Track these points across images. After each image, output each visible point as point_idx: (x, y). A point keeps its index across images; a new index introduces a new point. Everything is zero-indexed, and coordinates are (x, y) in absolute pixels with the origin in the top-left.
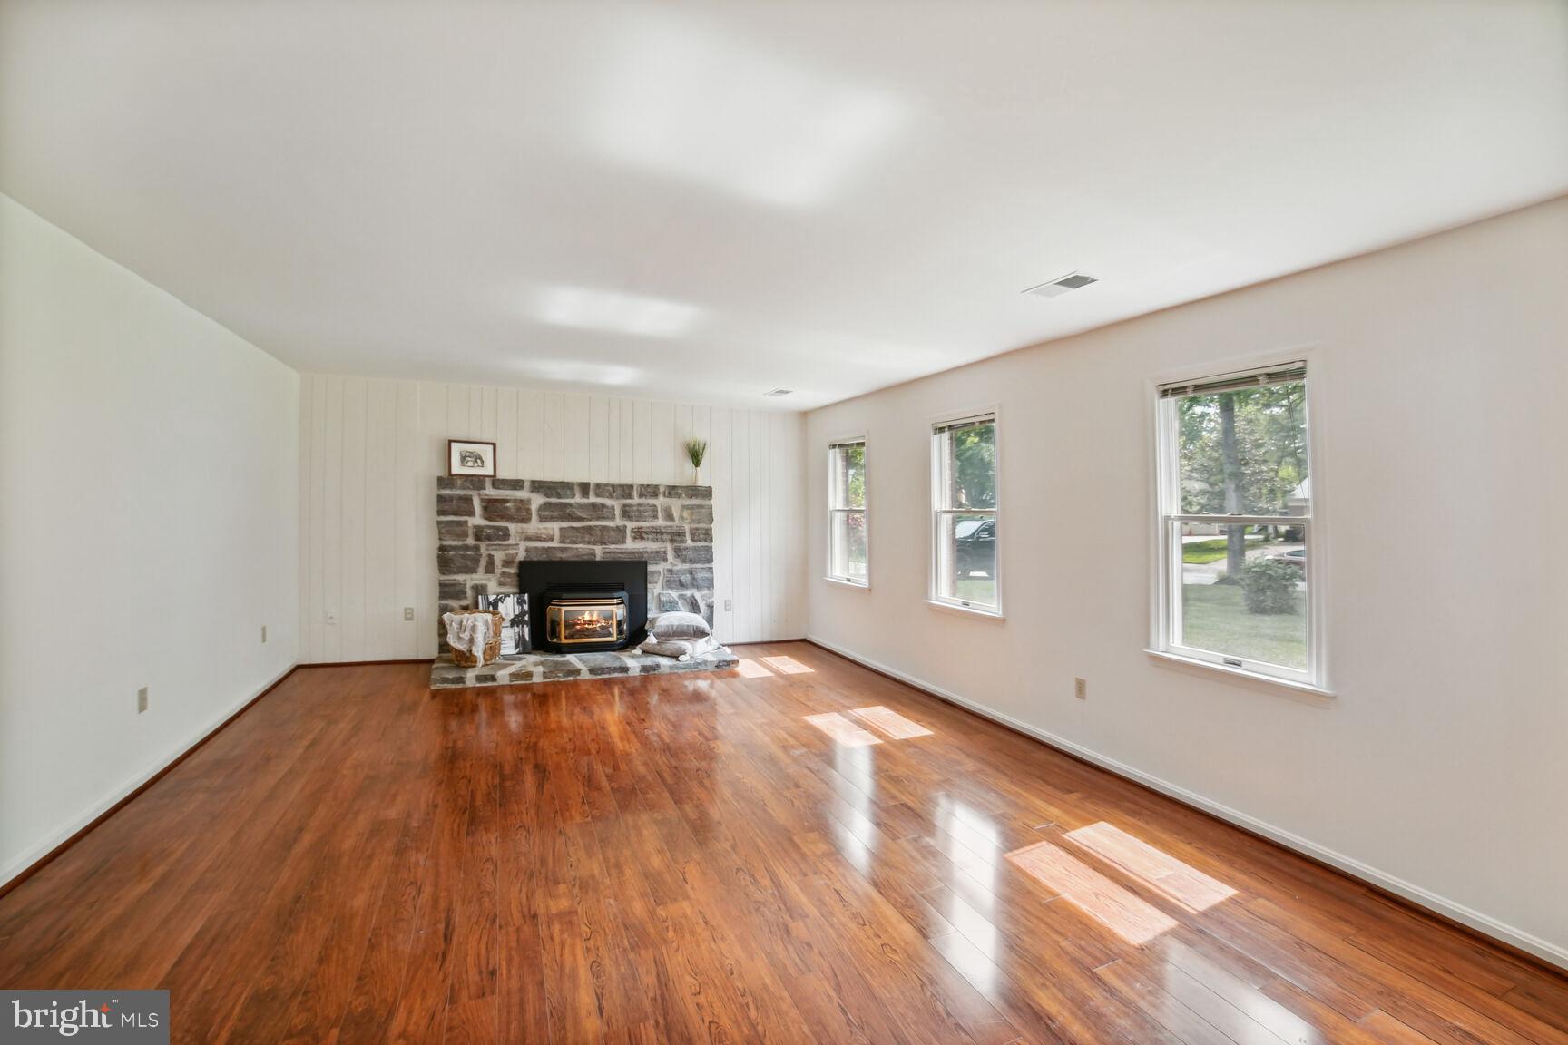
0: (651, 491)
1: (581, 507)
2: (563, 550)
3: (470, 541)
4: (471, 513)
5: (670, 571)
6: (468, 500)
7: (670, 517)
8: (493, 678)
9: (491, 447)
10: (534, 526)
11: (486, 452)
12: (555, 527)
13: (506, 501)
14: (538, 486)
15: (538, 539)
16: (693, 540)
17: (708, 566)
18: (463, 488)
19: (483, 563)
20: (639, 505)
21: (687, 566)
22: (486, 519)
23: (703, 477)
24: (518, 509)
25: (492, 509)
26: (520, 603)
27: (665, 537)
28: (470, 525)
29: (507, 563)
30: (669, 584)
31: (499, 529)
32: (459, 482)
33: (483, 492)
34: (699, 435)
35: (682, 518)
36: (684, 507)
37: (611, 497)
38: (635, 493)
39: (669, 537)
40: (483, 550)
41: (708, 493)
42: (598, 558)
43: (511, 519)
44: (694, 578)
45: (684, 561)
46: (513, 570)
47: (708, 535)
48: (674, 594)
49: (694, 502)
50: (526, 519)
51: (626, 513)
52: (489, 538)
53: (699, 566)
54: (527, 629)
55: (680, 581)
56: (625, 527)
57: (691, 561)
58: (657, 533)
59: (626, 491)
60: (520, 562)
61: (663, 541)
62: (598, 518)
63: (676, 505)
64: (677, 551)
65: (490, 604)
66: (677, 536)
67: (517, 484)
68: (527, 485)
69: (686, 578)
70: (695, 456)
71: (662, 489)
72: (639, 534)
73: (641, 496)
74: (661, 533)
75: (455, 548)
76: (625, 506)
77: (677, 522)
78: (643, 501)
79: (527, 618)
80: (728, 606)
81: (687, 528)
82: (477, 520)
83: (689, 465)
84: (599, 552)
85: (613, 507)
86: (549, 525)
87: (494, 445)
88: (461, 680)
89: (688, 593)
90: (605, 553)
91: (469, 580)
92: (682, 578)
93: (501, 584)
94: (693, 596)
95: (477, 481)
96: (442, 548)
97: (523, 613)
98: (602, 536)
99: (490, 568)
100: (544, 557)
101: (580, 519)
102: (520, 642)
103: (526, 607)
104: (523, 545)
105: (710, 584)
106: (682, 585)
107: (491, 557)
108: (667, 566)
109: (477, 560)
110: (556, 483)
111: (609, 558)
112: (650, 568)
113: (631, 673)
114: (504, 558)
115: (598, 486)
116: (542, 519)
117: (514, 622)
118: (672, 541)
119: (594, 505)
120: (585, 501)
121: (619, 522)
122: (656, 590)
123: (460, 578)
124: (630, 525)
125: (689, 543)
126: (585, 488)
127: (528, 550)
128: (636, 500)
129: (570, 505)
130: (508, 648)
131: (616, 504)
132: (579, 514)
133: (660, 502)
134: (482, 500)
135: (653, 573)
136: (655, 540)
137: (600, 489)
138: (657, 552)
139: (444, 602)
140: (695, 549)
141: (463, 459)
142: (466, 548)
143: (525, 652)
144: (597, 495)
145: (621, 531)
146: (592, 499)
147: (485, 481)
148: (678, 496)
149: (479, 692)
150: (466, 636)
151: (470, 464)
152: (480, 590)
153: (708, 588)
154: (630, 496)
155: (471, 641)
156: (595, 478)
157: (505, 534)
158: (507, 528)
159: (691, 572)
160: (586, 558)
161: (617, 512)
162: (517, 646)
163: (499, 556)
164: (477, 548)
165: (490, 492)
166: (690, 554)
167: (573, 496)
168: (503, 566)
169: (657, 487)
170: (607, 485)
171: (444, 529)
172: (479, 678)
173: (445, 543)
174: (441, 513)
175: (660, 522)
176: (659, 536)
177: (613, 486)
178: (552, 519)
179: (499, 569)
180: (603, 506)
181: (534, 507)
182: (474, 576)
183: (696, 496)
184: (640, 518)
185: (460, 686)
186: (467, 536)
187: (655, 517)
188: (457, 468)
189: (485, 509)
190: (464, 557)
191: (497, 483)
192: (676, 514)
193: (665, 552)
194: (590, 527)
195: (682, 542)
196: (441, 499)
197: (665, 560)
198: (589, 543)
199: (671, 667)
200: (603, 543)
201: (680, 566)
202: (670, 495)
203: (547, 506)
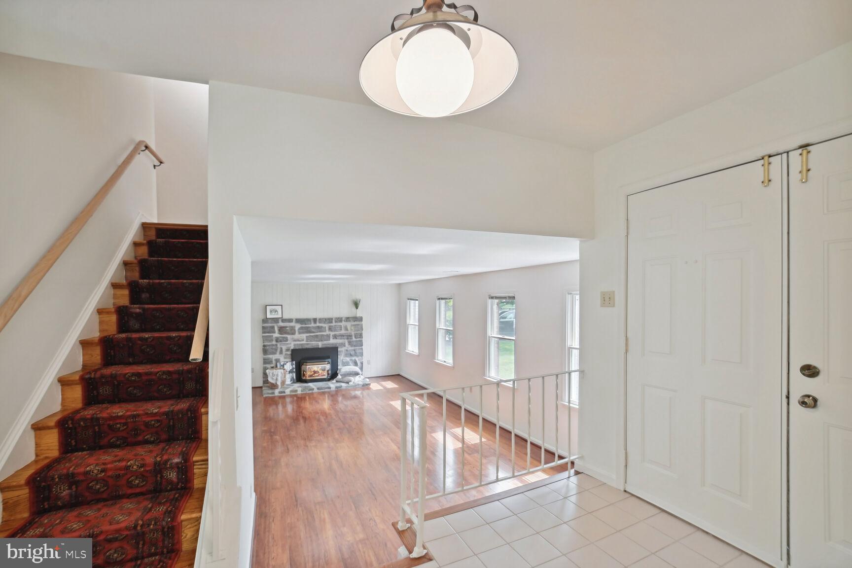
0: (339, 320)
1: (313, 327)
2: (308, 344)
3: (274, 343)
4: (274, 332)
5: (347, 350)
6: (273, 327)
7: (346, 329)
8: (284, 392)
9: (281, 307)
10: (297, 336)
11: (279, 308)
12: (304, 336)
13: (286, 327)
14: (298, 321)
15: (299, 341)
16: (355, 338)
17: (361, 347)
18: (271, 323)
19: (279, 350)
20: (335, 326)
21: (353, 348)
22: (280, 334)
23: (359, 313)
24: (291, 330)
25: (282, 330)
26: (292, 365)
27: (345, 337)
28: (274, 337)
29: (287, 350)
30: (346, 355)
31: (284, 337)
32: (270, 321)
33: (278, 324)
34: (357, 296)
35: (351, 330)
36: (352, 325)
37: (324, 323)
38: (334, 322)
39: (346, 337)
40: (279, 346)
41: (361, 319)
42: (320, 347)
43: (288, 334)
44: (356, 353)
45: (352, 346)
46: (289, 353)
47: (361, 336)
48: (348, 359)
49: (356, 323)
50: (294, 333)
51: (330, 329)
52: (281, 341)
53: (357, 348)
54: (294, 374)
55: (350, 354)
56: (330, 334)
57: (355, 346)
58: (342, 336)
59: (330, 320)
60: (292, 350)
61: (344, 339)
62: (320, 332)
63: (349, 324)
64: (350, 343)
65: (282, 365)
66: (349, 337)
67: (290, 320)
68: (294, 320)
69: (353, 353)
70: (356, 304)
71: (343, 319)
72: (335, 337)
73: (336, 322)
74: (343, 336)
75: (269, 345)
76: (330, 326)
77: (349, 331)
78: (337, 324)
79: (294, 370)
80: (369, 363)
81: (353, 333)
82: (276, 335)
83: (354, 308)
84: (320, 344)
85: (325, 327)
86: (302, 335)
87: (282, 305)
88: (273, 393)
89: (353, 358)
90: (323, 345)
91: (273, 357)
92: (351, 353)
93: (285, 358)
94: (355, 360)
95: (276, 320)
96: (264, 346)
97: (293, 369)
98: (322, 338)
99: (281, 352)
100: (300, 347)
101: (314, 332)
102: (292, 379)
103: (294, 366)
104: (293, 343)
105: (362, 354)
106: (351, 355)
107: (281, 348)
108: (346, 348)
109: (276, 350)
110: (305, 319)
111: (324, 346)
112: (339, 349)
113: (332, 389)
114: (286, 348)
115: (320, 319)
116: (300, 333)
117: (290, 372)
118: (347, 339)
119: (318, 327)
120: (315, 325)
121: (327, 332)
122: (341, 358)
123: (270, 356)
124: (332, 333)
125: (354, 339)
126: (315, 320)
127: (294, 345)
128: (334, 324)
129: (310, 327)
130: (288, 382)
131: (326, 326)
132: (313, 330)
133: (343, 324)
134: (278, 327)
135: (340, 351)
136: (341, 339)
137: (321, 320)
138: (342, 343)
139: (265, 365)
140: (356, 341)
141: (271, 311)
142: (273, 345)
143: (294, 383)
144: (320, 323)
145: (328, 336)
146: (318, 324)
147: (279, 320)
148: (350, 321)
149: (280, 397)
150: (275, 378)
151: (274, 314)
152: (277, 361)
153: (361, 356)
154: (332, 322)
155: (277, 379)
156: (319, 315)
157: (287, 340)
158: (287, 337)
159: (354, 350)
160: (316, 347)
161: (327, 329)
162: (291, 381)
163: (284, 348)
164: (276, 345)
165: (281, 324)
166: (354, 344)
167: (311, 324)
168: (286, 351)
169: (342, 318)
170: (323, 319)
171: (265, 339)
172: (280, 392)
173: (265, 344)
174: (264, 333)
175: (343, 332)
176: (343, 337)
177: (325, 319)
178: (303, 333)
179: (284, 353)
180: (322, 327)
181: (297, 329)
182: (275, 355)
183: (357, 321)
184: (335, 331)
185: (273, 395)
186: (273, 340)
187: (341, 330)
188: (269, 316)
189: (279, 330)
190: (272, 349)
191: (284, 321)
192: (349, 328)
193: (345, 343)
194: (317, 335)
195: (351, 339)
196: (263, 328)
197: (345, 346)
198: (317, 341)
199: (346, 387)
200: (322, 341)
201: (351, 348)
202: (347, 321)
203: (301, 328)
